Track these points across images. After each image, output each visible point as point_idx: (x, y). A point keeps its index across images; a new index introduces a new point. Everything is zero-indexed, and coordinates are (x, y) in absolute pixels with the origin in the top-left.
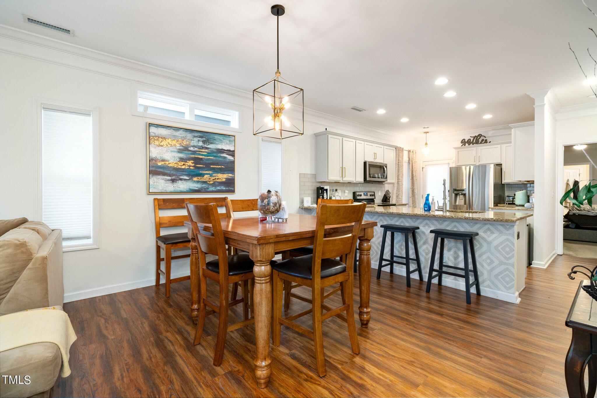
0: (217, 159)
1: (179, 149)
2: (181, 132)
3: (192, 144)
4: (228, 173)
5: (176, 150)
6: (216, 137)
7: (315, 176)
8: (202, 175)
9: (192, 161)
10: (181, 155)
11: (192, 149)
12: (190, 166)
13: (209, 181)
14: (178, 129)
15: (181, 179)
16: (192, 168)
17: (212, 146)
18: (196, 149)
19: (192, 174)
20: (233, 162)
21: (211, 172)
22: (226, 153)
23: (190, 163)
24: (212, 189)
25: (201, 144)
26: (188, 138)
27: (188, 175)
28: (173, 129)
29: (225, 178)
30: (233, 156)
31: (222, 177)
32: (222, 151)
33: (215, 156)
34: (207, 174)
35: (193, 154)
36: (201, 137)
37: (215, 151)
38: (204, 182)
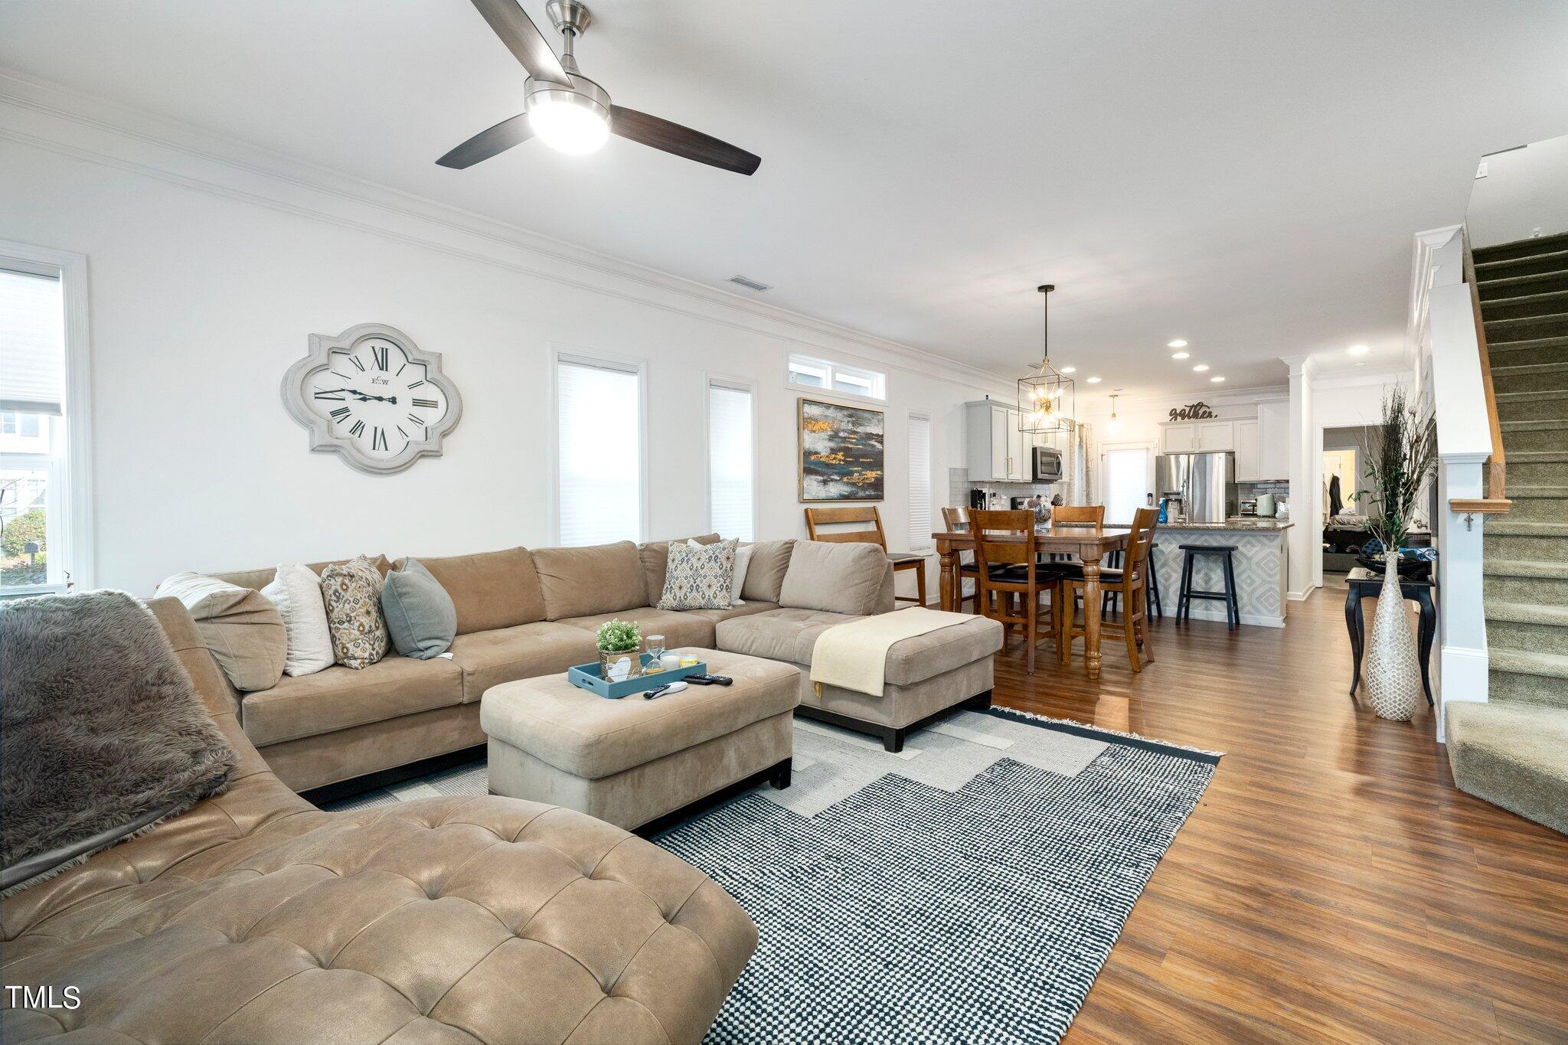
0: (866, 448)
1: (830, 436)
2: (832, 409)
3: (842, 428)
4: (877, 470)
5: (827, 437)
6: (867, 415)
7: (966, 472)
8: (851, 473)
9: (842, 453)
10: (832, 445)
11: (842, 434)
12: (840, 460)
13: (859, 483)
14: (828, 406)
15: (832, 480)
16: (842, 462)
17: (860, 429)
18: (846, 434)
19: (844, 473)
20: (881, 453)
21: (860, 468)
22: (874, 438)
23: (840, 456)
24: (861, 494)
25: (850, 427)
26: (838, 418)
27: (837, 474)
29: (874, 477)
30: (882, 443)
31: (871, 475)
32: (870, 436)
33: (864, 445)
34: (856, 472)
35: (843, 442)
36: (851, 416)
37: (864, 436)
38: (854, 484)
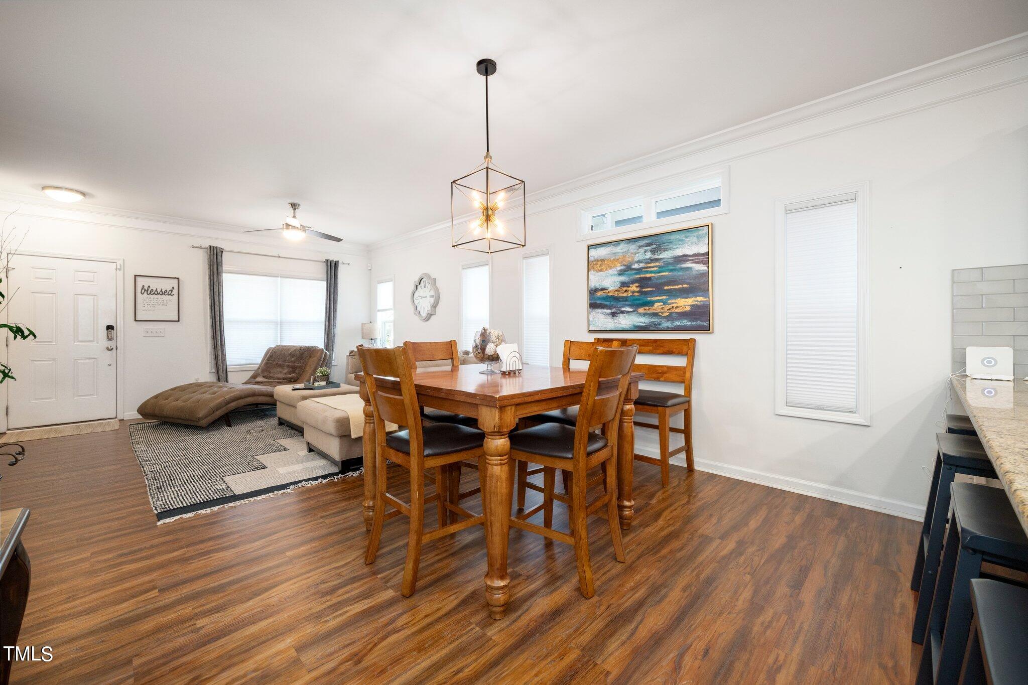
0: (676, 273)
1: (620, 271)
2: (622, 245)
3: (636, 259)
4: (696, 296)
5: (616, 273)
6: (673, 237)
8: (651, 303)
9: (637, 285)
10: (623, 278)
11: (636, 266)
12: (633, 292)
13: (662, 313)
15: (623, 312)
16: (636, 294)
17: (665, 255)
18: (642, 265)
19: (639, 303)
21: (665, 297)
22: (690, 260)
23: (634, 288)
24: (668, 324)
26: (631, 251)
27: (631, 306)
28: (613, 245)
29: (691, 305)
31: (685, 303)
32: (684, 258)
33: (671, 271)
34: (658, 301)
35: (636, 274)
36: (649, 245)
37: (671, 261)
38: (655, 315)
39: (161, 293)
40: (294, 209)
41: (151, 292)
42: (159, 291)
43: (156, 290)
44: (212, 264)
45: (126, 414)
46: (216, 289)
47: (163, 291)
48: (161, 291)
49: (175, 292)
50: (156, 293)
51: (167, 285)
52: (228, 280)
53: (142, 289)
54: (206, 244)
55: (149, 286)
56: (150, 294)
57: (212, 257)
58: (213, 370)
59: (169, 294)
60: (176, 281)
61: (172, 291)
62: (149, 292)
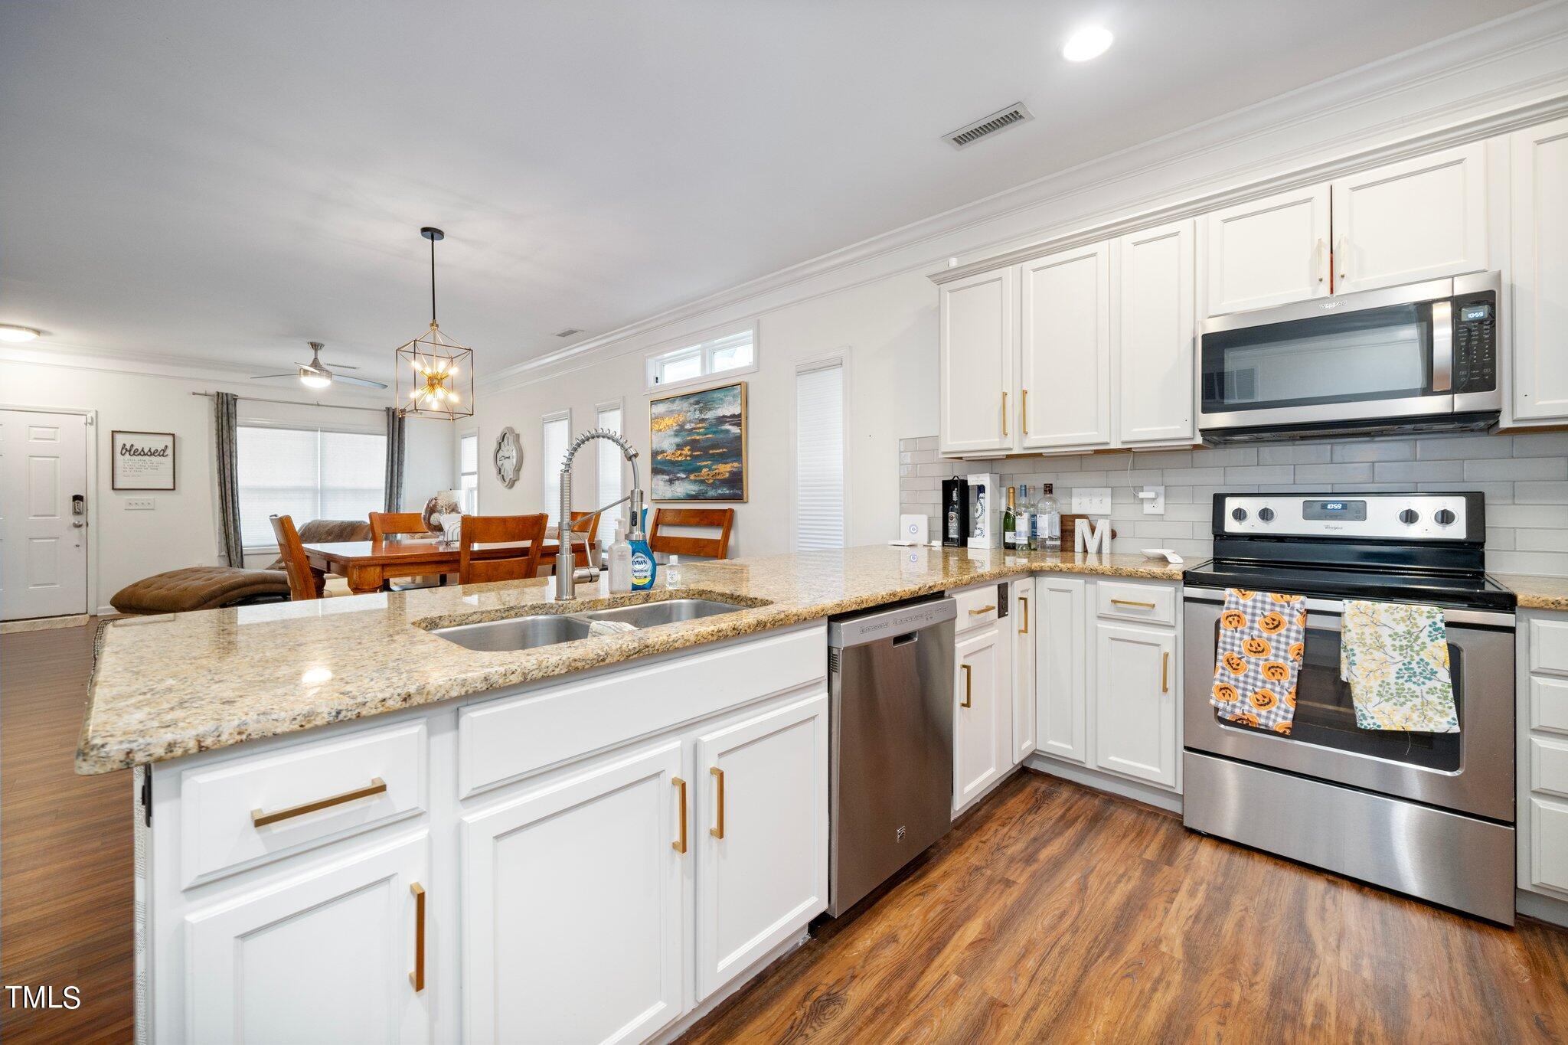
0: (717, 436)
1: (676, 431)
2: (677, 402)
3: (688, 419)
4: (732, 462)
5: (673, 433)
6: (716, 395)
8: (699, 469)
9: (688, 447)
10: (678, 440)
11: (688, 427)
12: (686, 456)
13: (708, 479)
14: (672, 399)
15: (678, 479)
16: (688, 458)
17: (710, 415)
18: (693, 425)
19: (691, 469)
20: (739, 438)
21: (709, 462)
22: (729, 422)
23: (686, 451)
24: (712, 493)
25: (697, 415)
26: (683, 409)
27: (684, 471)
28: (670, 401)
29: (729, 472)
30: (740, 424)
31: (725, 469)
32: (722, 420)
33: (714, 433)
34: (705, 466)
35: (688, 435)
36: (698, 403)
37: (714, 421)
38: (702, 482)
39: (149, 454)
40: (316, 350)
41: (134, 452)
42: (146, 451)
43: (143, 450)
44: (220, 415)
45: (99, 608)
46: (226, 447)
47: (152, 451)
48: (150, 451)
49: (169, 451)
50: (142, 453)
51: (157, 444)
52: (243, 436)
53: (123, 449)
54: (213, 389)
55: (132, 445)
56: (134, 454)
57: (220, 406)
58: (224, 553)
59: (161, 453)
60: (170, 438)
61: (164, 451)
62: (132, 453)
